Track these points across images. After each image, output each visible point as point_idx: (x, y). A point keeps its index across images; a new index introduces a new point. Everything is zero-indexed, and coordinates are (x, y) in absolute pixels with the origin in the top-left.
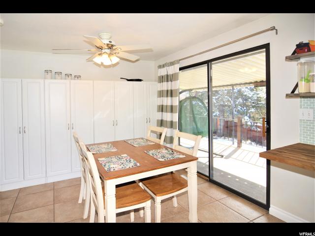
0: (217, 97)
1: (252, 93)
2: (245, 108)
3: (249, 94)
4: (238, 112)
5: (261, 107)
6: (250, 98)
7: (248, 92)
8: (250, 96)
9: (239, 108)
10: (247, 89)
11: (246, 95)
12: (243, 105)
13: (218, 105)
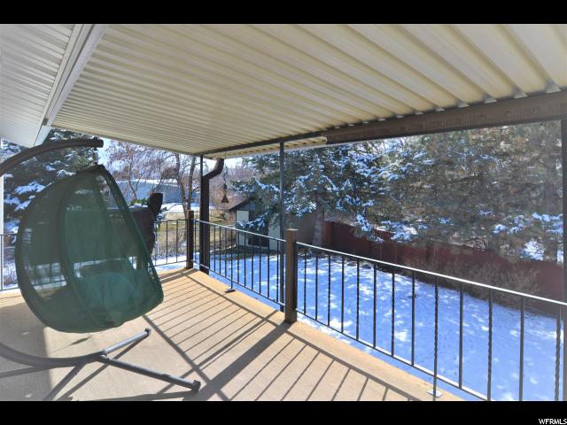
0: (306, 177)
1: (369, 171)
2: (358, 199)
3: (365, 172)
4: (345, 205)
5: (384, 197)
6: (366, 180)
7: (363, 167)
8: (366, 175)
9: (348, 198)
10: (361, 164)
11: (358, 175)
12: (354, 193)
13: (308, 193)
